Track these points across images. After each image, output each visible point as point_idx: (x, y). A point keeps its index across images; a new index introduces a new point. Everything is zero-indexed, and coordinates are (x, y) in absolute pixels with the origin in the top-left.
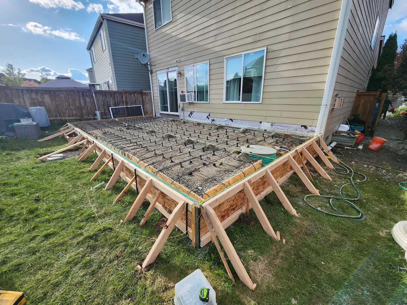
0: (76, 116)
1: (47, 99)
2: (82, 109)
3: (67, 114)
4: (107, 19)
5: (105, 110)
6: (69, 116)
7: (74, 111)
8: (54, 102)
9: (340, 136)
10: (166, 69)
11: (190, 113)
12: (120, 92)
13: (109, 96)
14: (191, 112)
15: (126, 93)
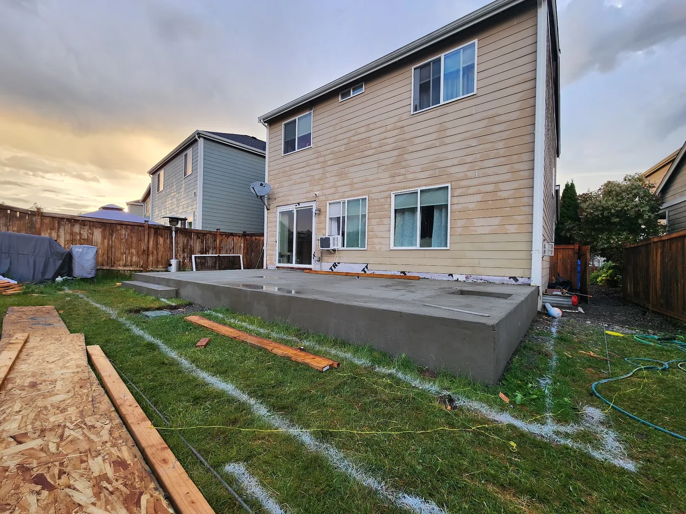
0: (137, 264)
1: (97, 234)
2: (148, 255)
3: (123, 260)
4: (204, 138)
5: (184, 258)
6: (125, 266)
7: (134, 257)
8: (106, 241)
9: (553, 295)
10: (295, 205)
11: (333, 265)
12: (213, 233)
13: (195, 237)
14: (335, 263)
15: (222, 234)
